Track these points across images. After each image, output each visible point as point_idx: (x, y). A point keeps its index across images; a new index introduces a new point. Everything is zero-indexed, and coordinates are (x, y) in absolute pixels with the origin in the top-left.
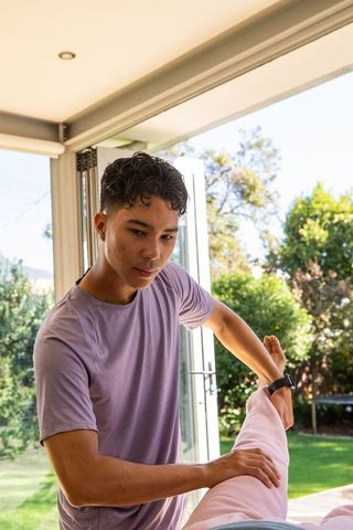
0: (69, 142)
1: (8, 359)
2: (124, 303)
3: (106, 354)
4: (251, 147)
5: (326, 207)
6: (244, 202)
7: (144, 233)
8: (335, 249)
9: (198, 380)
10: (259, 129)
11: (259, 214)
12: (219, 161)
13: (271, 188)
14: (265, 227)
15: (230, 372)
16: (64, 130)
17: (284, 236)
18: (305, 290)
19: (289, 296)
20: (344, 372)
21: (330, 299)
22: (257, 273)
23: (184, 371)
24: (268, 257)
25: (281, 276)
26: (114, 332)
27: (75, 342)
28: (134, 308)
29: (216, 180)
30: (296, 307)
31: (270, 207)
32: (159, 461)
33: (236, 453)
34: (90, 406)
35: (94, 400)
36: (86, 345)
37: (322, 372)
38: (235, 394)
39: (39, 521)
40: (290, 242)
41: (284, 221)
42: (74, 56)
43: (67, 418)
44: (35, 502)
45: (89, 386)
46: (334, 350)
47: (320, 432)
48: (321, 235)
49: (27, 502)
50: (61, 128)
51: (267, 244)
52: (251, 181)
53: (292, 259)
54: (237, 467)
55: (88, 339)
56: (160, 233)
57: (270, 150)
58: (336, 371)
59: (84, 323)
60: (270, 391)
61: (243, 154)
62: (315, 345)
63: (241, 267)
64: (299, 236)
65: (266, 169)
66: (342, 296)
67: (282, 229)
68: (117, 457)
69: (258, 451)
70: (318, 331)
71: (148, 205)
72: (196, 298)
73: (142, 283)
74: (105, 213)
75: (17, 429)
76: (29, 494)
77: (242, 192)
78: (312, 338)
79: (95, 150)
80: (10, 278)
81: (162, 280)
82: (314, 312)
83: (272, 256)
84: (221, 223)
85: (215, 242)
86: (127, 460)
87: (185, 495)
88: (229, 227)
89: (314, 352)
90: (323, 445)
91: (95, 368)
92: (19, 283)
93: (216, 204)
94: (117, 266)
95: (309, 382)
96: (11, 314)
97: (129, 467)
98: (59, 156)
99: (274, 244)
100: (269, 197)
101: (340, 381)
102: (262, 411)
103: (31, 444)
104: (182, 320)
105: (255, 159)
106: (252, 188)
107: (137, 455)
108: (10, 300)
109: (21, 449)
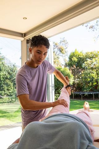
0: (25, 37)
1: (12, 83)
2: (35, 68)
3: (31, 78)
4: (62, 42)
5: (77, 54)
7: (40, 53)
8: (79, 63)
9: (51, 87)
10: (64, 38)
11: (64, 55)
12: (56, 44)
13: (66, 50)
14: (65, 58)
15: (57, 87)
17: (69, 60)
18: (72, 71)
19: (69, 72)
20: (80, 87)
21: (77, 73)
22: (63, 67)
23: (48, 85)
24: (65, 64)
25: (67, 68)
26: (33, 74)
27: (24, 76)
28: (37, 69)
29: (55, 48)
30: (71, 74)
31: (66, 54)
32: (42, 101)
33: (59, 100)
34: (27, 89)
35: (28, 88)
36: (27, 76)
37: (75, 87)
38: (58, 91)
39: (18, 115)
40: (70, 61)
41: (69, 57)
42: (26, 18)
43: (22, 91)
44: (18, 111)
45: (27, 85)
46: (78, 83)
47: (74, 99)
48: (76, 60)
49: (16, 111)
50: (23, 35)
51: (65, 61)
52: (62, 49)
53: (70, 65)
54: (59, 103)
55: (27, 75)
56: (44, 53)
57: (66, 42)
58: (78, 87)
59: (27, 72)
60: (66, 88)
61: (61, 43)
62: (74, 82)
63: (60, 66)
64: (72, 60)
65: (65, 46)
66: (80, 72)
68: (33, 100)
69: (63, 100)
70: (75, 79)
71: (41, 47)
72: (51, 68)
73: (39, 64)
74: (31, 48)
75: (14, 97)
76: (16, 110)
77: (60, 51)
78: (73, 80)
79: (30, 39)
80: (13, 67)
81: (44, 63)
82: (74, 75)
83: (66, 64)
84: (56, 57)
85: (54, 61)
86: (36, 101)
87: (48, 109)
88: (58, 58)
89: (74, 83)
90: (75, 101)
91: (28, 81)
92: (15, 68)
93: (55, 53)
94: (34, 60)
95: (73, 89)
96: (13, 74)
97: (36, 102)
98: (23, 40)
99: (67, 62)
100: (66, 52)
101: (79, 89)
102: (64, 92)
103: (17, 100)
104: (48, 72)
105: (63, 44)
106: (63, 50)
107: (38, 100)
108: (13, 71)
109: (15, 101)
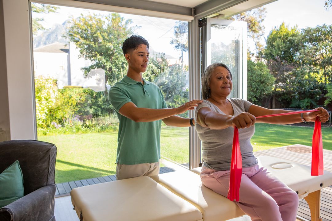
0: (195, 16)
6: (250, 30)
8: (287, 51)
11: (256, 35)
13: (261, 24)
14: (258, 41)
16: (194, 11)
17: (266, 45)
24: (258, 53)
25: (264, 61)
31: (260, 32)
40: (268, 48)
41: (267, 39)
50: (193, 10)
51: (258, 47)
52: (253, 22)
53: (269, 55)
64: (273, 45)
65: (260, 17)
67: (265, 42)
77: (250, 26)
79: (206, 19)
83: (260, 53)
98: (192, 21)
100: (260, 28)
105: (256, 13)
106: (254, 24)
